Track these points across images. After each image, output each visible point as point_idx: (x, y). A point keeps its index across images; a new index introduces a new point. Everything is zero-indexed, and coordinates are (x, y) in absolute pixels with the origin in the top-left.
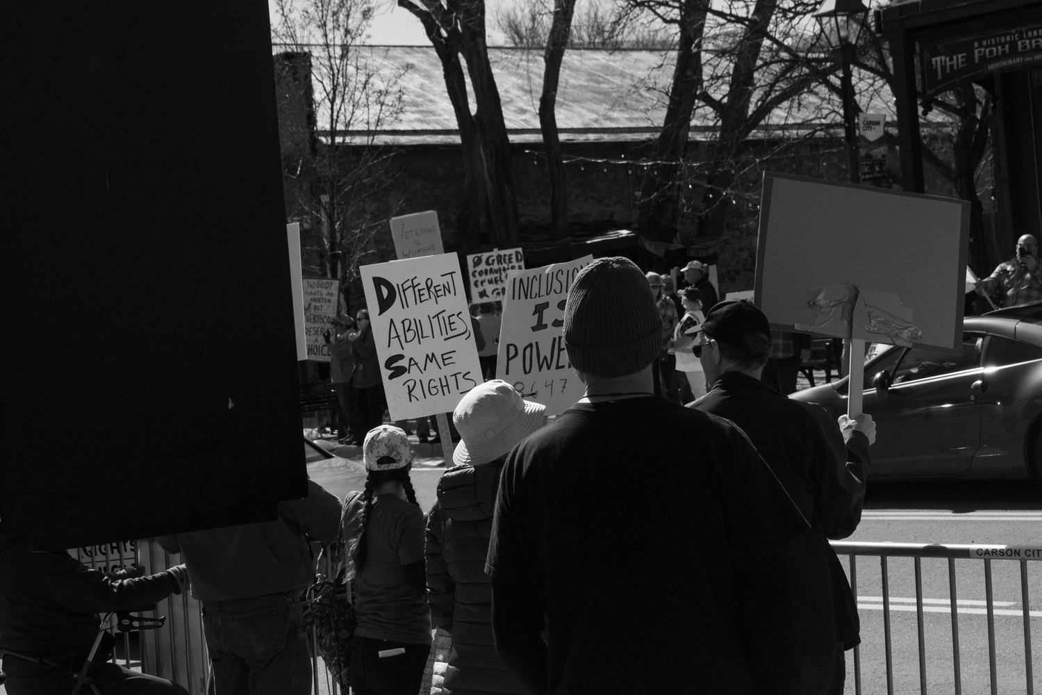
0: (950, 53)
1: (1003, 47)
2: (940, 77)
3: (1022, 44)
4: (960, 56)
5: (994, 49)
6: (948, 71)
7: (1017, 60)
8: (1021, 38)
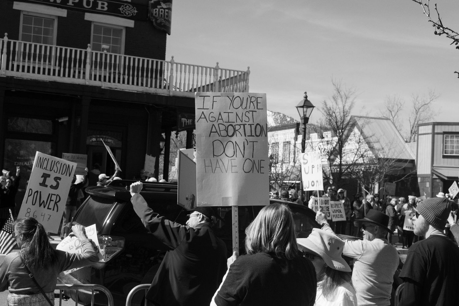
0: (187, 119)
2: (183, 126)
4: (190, 120)
6: (186, 124)
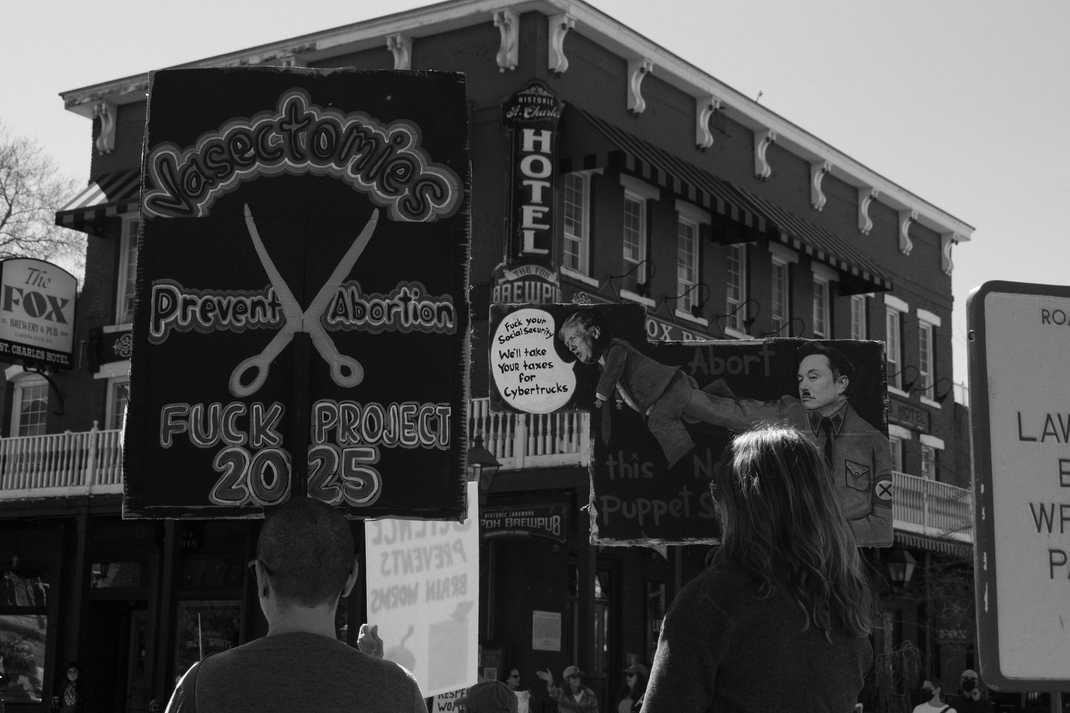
1: (497, 521)
3: (509, 520)
5: (491, 521)
7: (504, 532)
8: (508, 516)
